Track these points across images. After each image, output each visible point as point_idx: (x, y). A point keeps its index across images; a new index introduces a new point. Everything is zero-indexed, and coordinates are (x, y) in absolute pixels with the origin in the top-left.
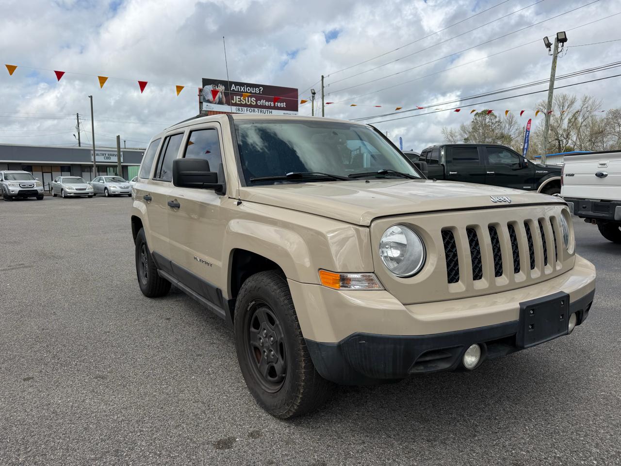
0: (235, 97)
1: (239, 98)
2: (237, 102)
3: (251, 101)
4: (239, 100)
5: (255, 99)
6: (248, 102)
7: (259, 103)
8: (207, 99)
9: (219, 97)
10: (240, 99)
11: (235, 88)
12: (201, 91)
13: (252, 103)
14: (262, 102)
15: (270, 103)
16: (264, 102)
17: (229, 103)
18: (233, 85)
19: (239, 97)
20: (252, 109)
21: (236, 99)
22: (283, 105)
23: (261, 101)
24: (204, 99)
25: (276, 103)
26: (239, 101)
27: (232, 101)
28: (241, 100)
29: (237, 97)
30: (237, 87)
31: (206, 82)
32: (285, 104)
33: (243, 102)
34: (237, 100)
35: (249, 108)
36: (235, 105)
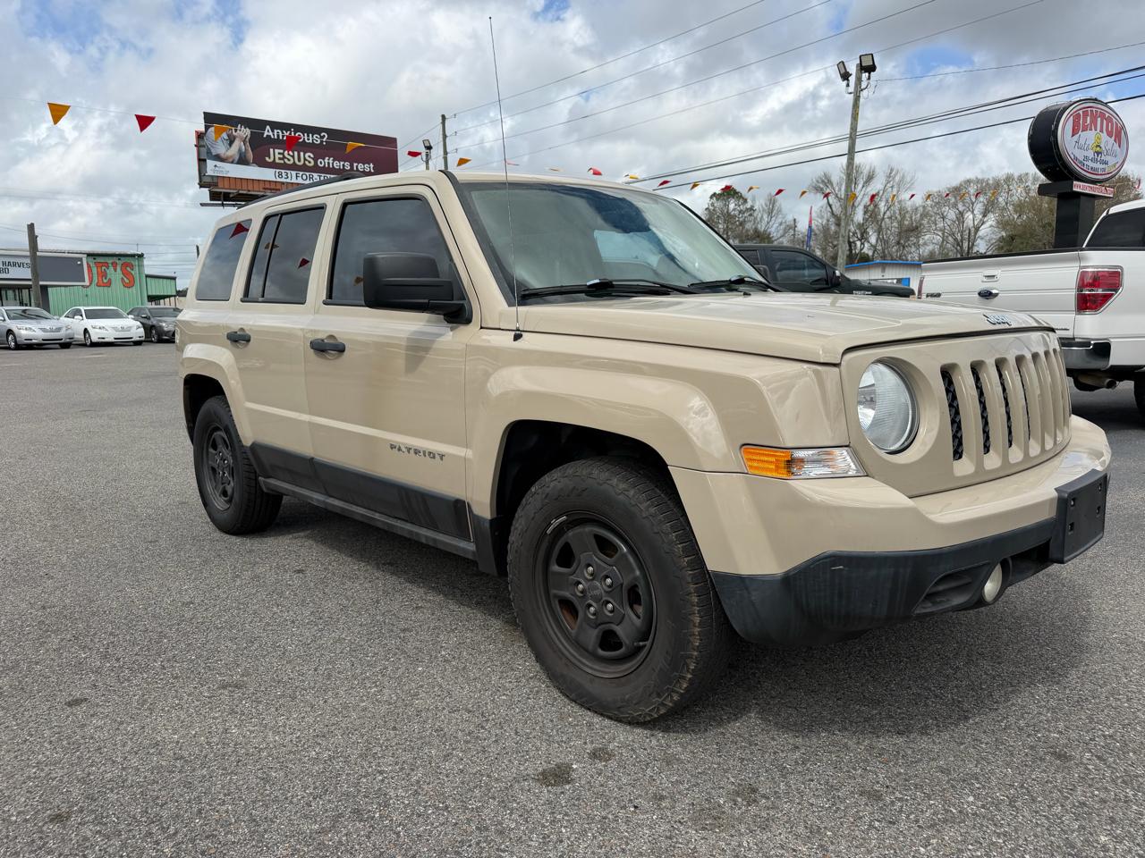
0: (271, 150)
1: (279, 153)
2: (277, 161)
3: (305, 159)
4: (281, 156)
5: (312, 156)
6: (299, 160)
7: (321, 163)
8: (214, 154)
9: (240, 150)
10: (283, 154)
11: (271, 134)
12: (200, 136)
13: (307, 162)
14: (326, 161)
15: (342, 163)
16: (331, 161)
17: (261, 162)
18: (268, 127)
19: (282, 151)
20: (308, 174)
21: (275, 154)
22: (369, 167)
23: (324, 159)
24: (209, 152)
25: (355, 165)
26: (280, 159)
27: (267, 159)
28: (284, 157)
29: (277, 151)
30: (276, 131)
31: (210, 119)
32: (372, 165)
33: (289, 160)
34: (277, 156)
35: (301, 173)
36: (273, 165)
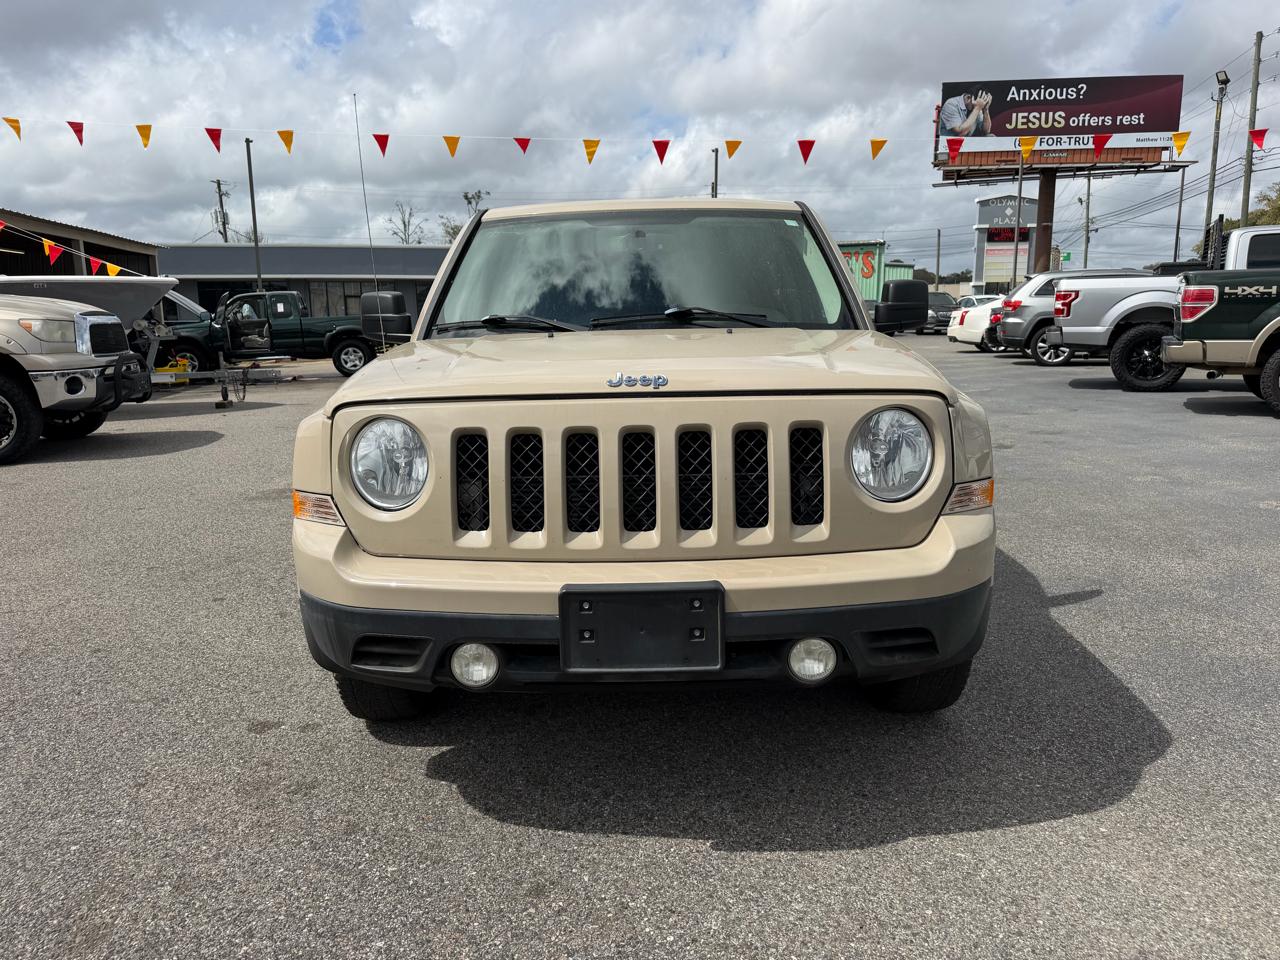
0: (1014, 115)
1: (1023, 117)
2: (1020, 126)
3: (1054, 120)
4: (1025, 120)
5: (1063, 115)
6: (1047, 122)
7: (1074, 122)
8: (948, 128)
9: (978, 119)
10: (1027, 118)
11: (1016, 96)
13: (1056, 124)
14: (1081, 118)
15: (1101, 118)
16: (1087, 118)
17: (1000, 131)
18: (1013, 89)
19: (1026, 114)
20: (1055, 137)
21: (1018, 119)
22: (1139, 119)
23: (1078, 117)
24: (944, 127)
25: (1119, 118)
26: (1023, 124)
27: (1008, 126)
28: (1029, 121)
29: (1020, 115)
30: (1022, 92)
31: (950, 90)
32: (1142, 116)
33: (1034, 124)
34: (1020, 120)
35: (1047, 137)
36: (1015, 132)
